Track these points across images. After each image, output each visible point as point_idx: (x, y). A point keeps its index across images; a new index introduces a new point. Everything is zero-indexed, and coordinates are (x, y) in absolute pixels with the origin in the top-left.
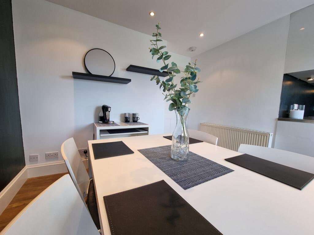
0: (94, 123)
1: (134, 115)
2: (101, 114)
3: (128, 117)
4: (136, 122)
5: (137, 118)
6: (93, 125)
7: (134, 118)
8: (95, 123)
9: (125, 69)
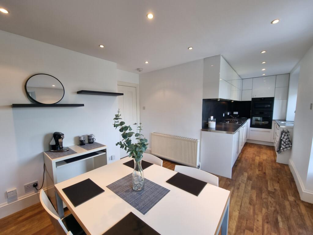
0: (43, 152)
1: (89, 136)
2: (53, 142)
3: (83, 140)
4: (93, 143)
5: (93, 139)
6: (43, 154)
7: (89, 140)
8: (45, 152)
9: (76, 92)
